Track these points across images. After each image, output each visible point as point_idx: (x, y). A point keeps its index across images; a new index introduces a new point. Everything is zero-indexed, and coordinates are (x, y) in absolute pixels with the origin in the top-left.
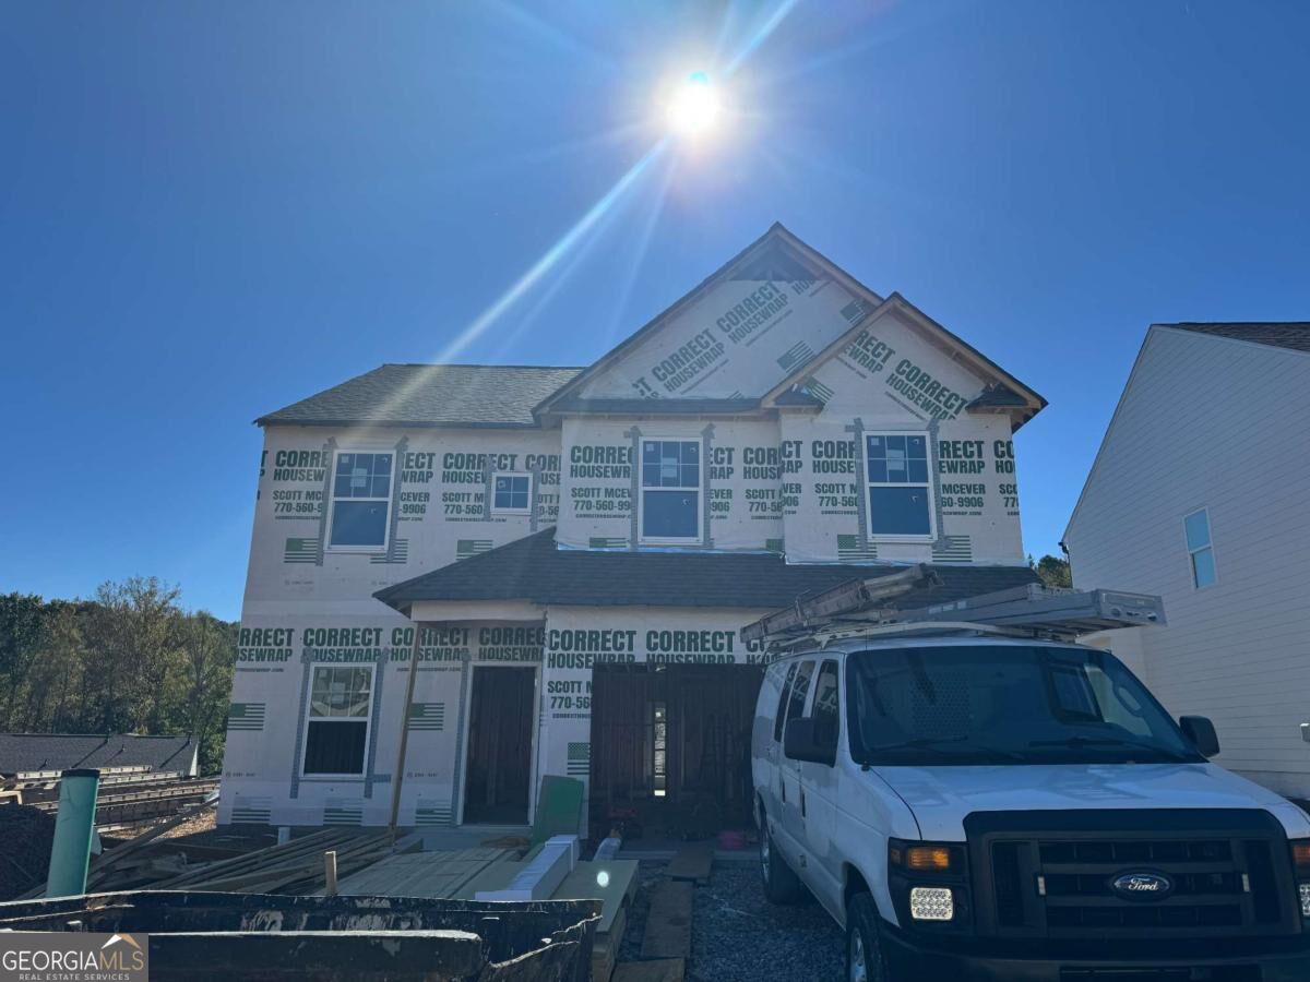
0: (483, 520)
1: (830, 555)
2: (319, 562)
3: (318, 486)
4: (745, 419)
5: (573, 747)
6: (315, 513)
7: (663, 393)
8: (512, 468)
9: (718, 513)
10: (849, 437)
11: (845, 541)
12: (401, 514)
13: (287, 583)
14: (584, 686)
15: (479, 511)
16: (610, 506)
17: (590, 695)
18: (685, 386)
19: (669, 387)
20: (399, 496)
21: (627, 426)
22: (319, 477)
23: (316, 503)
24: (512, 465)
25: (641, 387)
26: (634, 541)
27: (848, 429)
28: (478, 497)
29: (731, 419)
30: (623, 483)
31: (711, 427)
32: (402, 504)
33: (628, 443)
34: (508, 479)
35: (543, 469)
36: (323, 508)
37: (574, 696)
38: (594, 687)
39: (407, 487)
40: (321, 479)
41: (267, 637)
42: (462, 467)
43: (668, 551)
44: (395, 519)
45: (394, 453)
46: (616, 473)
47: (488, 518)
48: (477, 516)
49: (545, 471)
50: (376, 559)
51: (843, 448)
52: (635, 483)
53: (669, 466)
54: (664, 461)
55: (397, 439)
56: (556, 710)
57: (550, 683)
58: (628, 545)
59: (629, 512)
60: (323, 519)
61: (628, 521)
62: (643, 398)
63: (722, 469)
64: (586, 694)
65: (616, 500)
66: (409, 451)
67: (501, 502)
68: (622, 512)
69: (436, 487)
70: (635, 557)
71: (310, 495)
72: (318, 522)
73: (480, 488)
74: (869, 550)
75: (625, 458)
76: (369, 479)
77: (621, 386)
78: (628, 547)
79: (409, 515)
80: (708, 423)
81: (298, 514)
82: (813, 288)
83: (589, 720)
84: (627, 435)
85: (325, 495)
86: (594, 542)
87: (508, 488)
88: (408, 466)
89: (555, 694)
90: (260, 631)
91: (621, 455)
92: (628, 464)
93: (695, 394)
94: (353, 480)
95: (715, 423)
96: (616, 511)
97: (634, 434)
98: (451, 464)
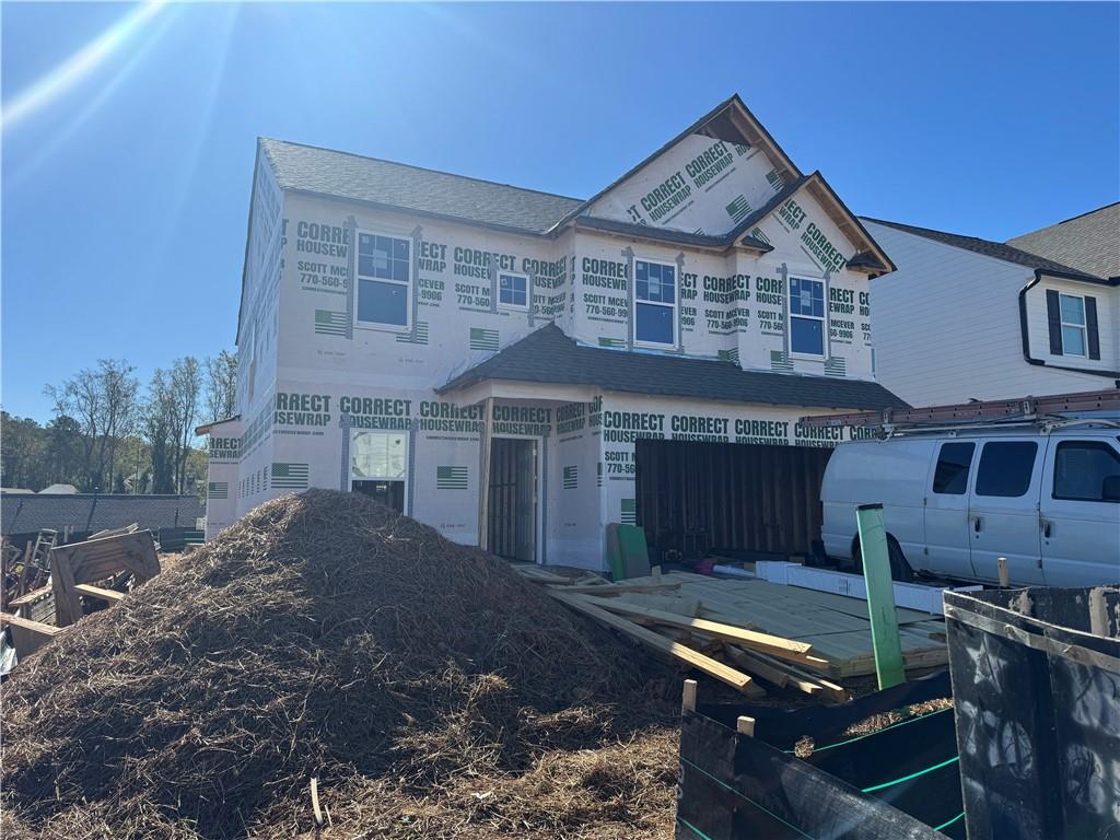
0: (490, 312)
1: (765, 365)
2: (349, 336)
3: (342, 262)
4: (707, 252)
5: (624, 502)
6: (340, 288)
7: (651, 223)
8: (512, 269)
9: (687, 326)
10: (778, 277)
11: (775, 356)
12: (420, 299)
13: (319, 352)
14: (630, 456)
15: (487, 304)
16: (611, 312)
17: (634, 463)
18: (664, 218)
19: (654, 217)
20: (418, 282)
21: (624, 246)
22: (341, 253)
23: (341, 279)
24: (512, 266)
25: (634, 213)
26: (630, 342)
27: (778, 270)
28: (486, 291)
29: (698, 251)
30: (621, 294)
31: (682, 256)
32: (420, 289)
33: (624, 261)
34: (509, 278)
35: (537, 272)
36: (348, 284)
37: (623, 463)
38: (636, 457)
39: (424, 274)
40: (344, 256)
41: (304, 402)
42: (470, 261)
43: (655, 353)
44: (416, 303)
45: (411, 240)
46: (616, 285)
47: (494, 311)
48: (485, 308)
49: (538, 275)
50: (401, 338)
51: (775, 285)
52: (630, 295)
53: (654, 284)
54: (651, 280)
55: (412, 227)
56: (612, 474)
57: (607, 453)
58: (626, 346)
59: (626, 319)
60: (350, 295)
61: (625, 326)
62: (635, 223)
63: (690, 291)
64: (631, 462)
65: (617, 308)
66: (424, 240)
67: (506, 298)
68: (622, 319)
69: (449, 276)
70: (630, 355)
71: (335, 270)
72: (345, 297)
73: (486, 283)
74: (789, 363)
75: (622, 273)
76: (389, 262)
77: (617, 210)
78: (626, 348)
79: (426, 300)
80: (679, 252)
81: (323, 287)
82: (749, 153)
83: (634, 482)
84: (623, 254)
85: (349, 272)
86: (603, 341)
87: (509, 286)
88: (423, 255)
89: (610, 462)
90: (297, 396)
91: (619, 270)
92: (624, 278)
93: (670, 226)
94: (374, 261)
95: (684, 252)
96: (616, 317)
97: (629, 254)
98: (461, 258)
